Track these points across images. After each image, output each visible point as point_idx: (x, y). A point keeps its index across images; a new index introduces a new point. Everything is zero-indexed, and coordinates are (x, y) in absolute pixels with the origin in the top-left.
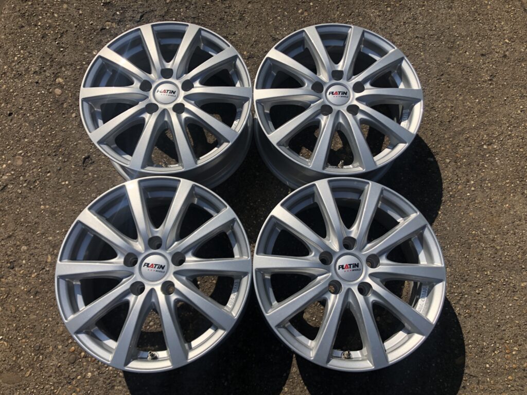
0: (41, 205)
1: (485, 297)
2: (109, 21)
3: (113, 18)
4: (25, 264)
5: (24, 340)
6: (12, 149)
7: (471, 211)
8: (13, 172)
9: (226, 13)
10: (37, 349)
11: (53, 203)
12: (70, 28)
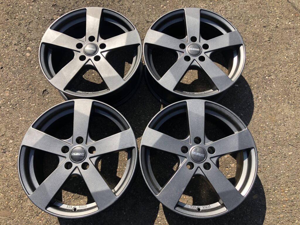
0: (20, 117)
1: (269, 161)
2: (56, 15)
3: (58, 13)
4: (11, 150)
5: (12, 192)
6: (3, 87)
7: (260, 114)
8: (4, 100)
9: (120, 8)
10: (19, 197)
11: (27, 116)
12: (34, 19)
